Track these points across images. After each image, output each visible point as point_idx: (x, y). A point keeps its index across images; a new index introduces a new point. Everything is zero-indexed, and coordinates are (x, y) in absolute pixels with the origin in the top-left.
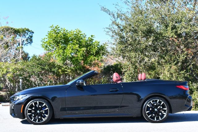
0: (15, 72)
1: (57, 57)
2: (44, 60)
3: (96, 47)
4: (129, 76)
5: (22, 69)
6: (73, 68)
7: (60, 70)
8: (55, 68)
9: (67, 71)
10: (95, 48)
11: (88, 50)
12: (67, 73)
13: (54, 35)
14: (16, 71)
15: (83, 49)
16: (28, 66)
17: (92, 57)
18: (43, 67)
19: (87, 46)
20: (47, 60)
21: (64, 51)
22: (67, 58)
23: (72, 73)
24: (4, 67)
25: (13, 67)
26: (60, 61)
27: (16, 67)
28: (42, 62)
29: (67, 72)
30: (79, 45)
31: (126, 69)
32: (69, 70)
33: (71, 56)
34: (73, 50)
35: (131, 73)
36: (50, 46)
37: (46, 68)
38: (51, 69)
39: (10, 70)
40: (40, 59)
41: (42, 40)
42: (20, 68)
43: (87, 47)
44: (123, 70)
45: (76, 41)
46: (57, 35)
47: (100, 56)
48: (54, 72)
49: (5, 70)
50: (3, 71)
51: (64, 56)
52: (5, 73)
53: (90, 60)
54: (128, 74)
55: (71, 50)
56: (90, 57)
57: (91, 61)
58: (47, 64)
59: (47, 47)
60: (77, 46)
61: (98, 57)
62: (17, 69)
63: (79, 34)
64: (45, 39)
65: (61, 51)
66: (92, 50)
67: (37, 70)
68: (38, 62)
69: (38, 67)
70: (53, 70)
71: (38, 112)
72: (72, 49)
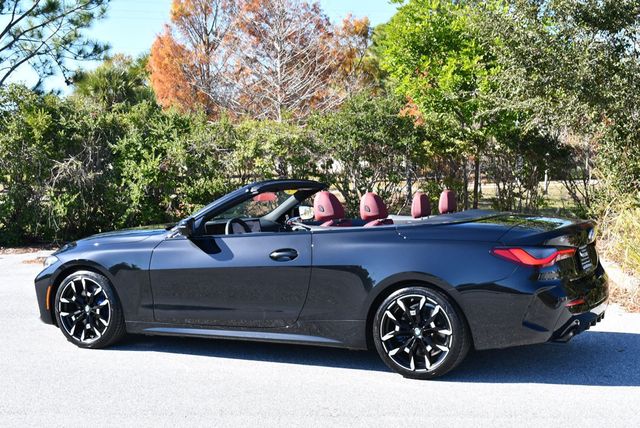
71: (87, 308)
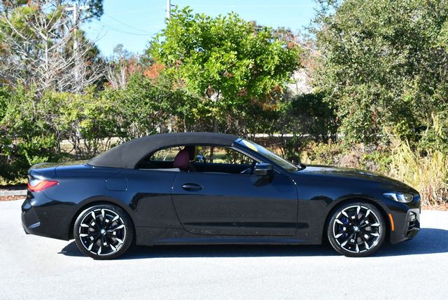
0: (96, 117)
1: (187, 80)
2: (159, 88)
3: (277, 58)
4: (353, 128)
5: (112, 110)
6: (222, 103)
7: (194, 110)
8: (182, 106)
9: (209, 112)
10: (272, 58)
11: (258, 62)
12: (210, 117)
13: (181, 29)
14: (100, 114)
15: (246, 61)
16: (123, 102)
17: (267, 79)
18: (156, 103)
19: (255, 54)
20: (166, 87)
21: (203, 67)
22: (209, 82)
23: (220, 115)
24: (70, 105)
25: (93, 106)
26: (195, 88)
27: (98, 104)
28: (154, 92)
29: (210, 115)
30: (236, 53)
31: (347, 112)
32: (214, 110)
33: (218, 78)
34: (224, 65)
35: (358, 121)
36: (171, 54)
37: (164, 104)
38: (174, 108)
39: (86, 112)
40: (148, 84)
41: (153, 40)
42: (106, 107)
43: (255, 57)
44: (339, 114)
45: (229, 44)
46: (187, 30)
47: (284, 76)
48: (181, 115)
49: (75, 113)
50: (70, 114)
51: (203, 76)
52: (74, 119)
53: (262, 87)
54: (349, 121)
55: (219, 64)
56: (262, 80)
57: (264, 89)
58: (165, 97)
59: (163, 55)
60: (233, 54)
61: (280, 79)
62: (100, 110)
63: (236, 25)
64: (160, 37)
65: (197, 66)
66: (267, 63)
67: (144, 111)
68: (144, 92)
69: (146, 104)
70: (179, 110)
72: (221, 63)
